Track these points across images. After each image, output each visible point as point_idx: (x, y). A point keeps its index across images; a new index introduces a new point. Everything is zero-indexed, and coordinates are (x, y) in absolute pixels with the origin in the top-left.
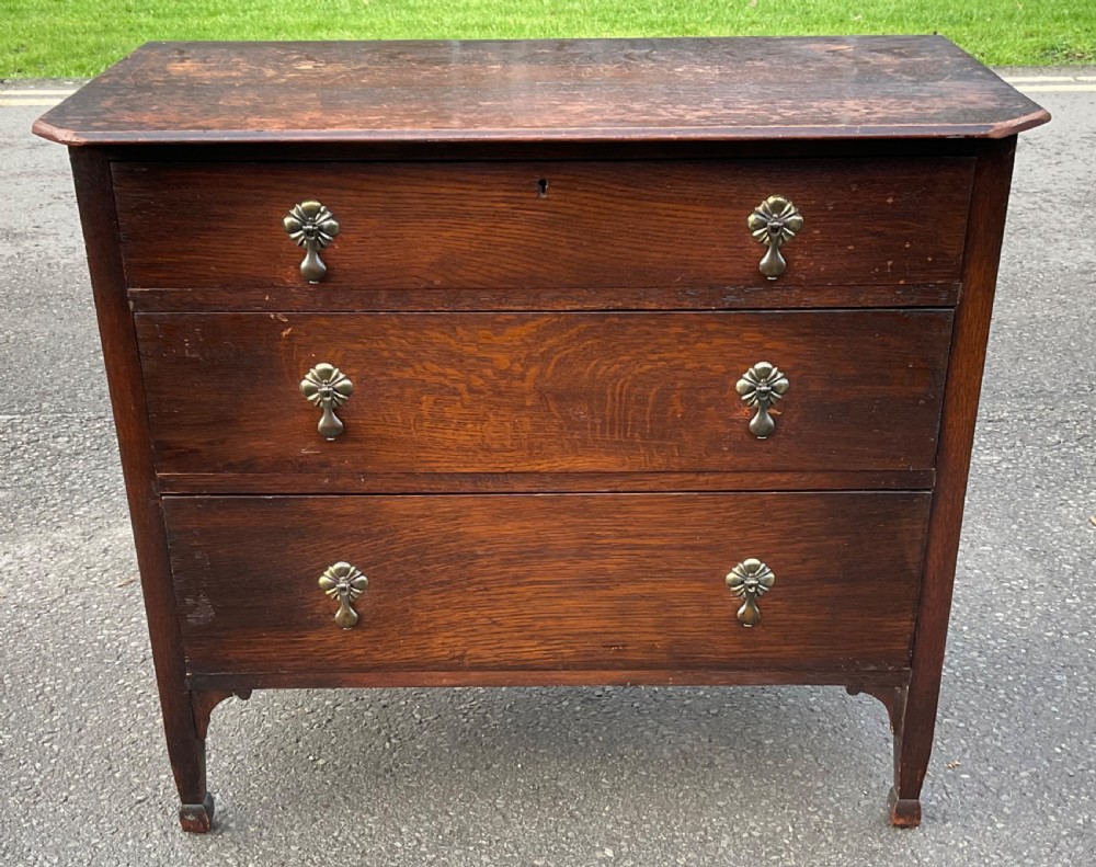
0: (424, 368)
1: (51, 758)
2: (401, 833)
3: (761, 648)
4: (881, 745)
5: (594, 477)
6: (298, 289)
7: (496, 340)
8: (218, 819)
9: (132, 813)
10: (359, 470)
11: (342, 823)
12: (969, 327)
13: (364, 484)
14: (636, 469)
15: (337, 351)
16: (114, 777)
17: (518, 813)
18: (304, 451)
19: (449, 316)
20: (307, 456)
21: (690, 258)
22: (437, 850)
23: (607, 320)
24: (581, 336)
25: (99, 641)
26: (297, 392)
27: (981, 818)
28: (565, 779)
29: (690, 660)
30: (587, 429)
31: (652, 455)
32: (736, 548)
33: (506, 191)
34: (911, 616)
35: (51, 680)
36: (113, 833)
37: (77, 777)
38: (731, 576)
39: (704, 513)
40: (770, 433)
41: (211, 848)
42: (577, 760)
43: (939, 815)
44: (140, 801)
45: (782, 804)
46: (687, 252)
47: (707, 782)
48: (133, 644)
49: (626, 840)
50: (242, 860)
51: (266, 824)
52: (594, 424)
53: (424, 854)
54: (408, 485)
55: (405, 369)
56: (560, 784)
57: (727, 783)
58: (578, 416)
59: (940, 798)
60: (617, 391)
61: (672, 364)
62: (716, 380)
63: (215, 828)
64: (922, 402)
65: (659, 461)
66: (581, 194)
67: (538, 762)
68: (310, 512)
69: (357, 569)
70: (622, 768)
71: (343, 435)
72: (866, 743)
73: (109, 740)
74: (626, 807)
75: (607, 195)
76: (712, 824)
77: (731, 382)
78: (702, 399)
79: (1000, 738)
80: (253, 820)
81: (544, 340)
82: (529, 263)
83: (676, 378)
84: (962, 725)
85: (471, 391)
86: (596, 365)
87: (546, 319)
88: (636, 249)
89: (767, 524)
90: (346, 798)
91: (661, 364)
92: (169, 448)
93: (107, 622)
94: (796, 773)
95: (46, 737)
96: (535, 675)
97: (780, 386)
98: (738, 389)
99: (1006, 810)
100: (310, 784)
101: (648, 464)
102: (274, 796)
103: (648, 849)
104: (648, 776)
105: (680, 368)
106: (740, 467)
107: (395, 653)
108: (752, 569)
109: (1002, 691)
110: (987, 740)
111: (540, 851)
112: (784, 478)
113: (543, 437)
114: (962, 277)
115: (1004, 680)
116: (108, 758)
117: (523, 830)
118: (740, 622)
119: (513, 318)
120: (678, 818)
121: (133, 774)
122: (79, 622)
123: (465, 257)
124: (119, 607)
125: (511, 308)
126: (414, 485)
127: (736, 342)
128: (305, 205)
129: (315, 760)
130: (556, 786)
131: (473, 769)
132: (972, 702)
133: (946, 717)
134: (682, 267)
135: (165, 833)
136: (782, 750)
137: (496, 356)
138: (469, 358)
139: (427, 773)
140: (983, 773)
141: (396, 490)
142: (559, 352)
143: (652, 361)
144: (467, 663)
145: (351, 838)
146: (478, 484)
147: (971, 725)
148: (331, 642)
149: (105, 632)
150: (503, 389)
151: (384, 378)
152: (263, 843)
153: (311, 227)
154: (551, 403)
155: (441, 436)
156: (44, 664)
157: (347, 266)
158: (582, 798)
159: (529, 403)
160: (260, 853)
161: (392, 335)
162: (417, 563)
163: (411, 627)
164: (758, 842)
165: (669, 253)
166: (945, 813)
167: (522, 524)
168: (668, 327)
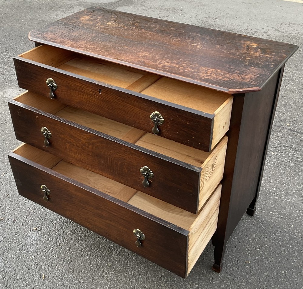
27: (240, 279)
43: (229, 273)
79: (269, 261)
84: (261, 253)
99: (250, 281)
110: (265, 260)
140: (254, 268)
147: (264, 254)
166: (232, 273)
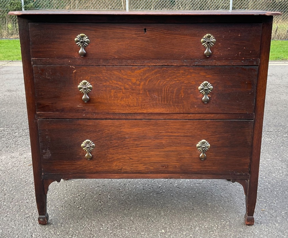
0: (112, 82)
1: (3, 206)
2: (102, 226)
3: (207, 167)
4: (242, 205)
5: (159, 115)
6: (78, 59)
7: (132, 74)
8: (50, 222)
9: (25, 220)
10: (94, 112)
11: (86, 223)
12: (262, 71)
13: (95, 116)
14: (171, 112)
15: (88, 77)
16: (21, 211)
17: (137, 221)
18: (78, 106)
19: (120, 67)
20: (79, 107)
21: (185, 51)
22: (113, 230)
23: (163, 69)
24: (156, 73)
25: (21, 179)
26: (77, 88)
27: (271, 223)
28: (151, 212)
29: (186, 171)
30: (157, 100)
31: (175, 108)
32: (199, 136)
33: (135, 31)
34: (249, 158)
35: (6, 187)
36: (19, 225)
37: (10, 211)
38: (198, 145)
39: (190, 126)
40: (208, 101)
41: (47, 229)
42: (154, 208)
43: (259, 222)
44: (27, 217)
45: (214, 219)
46: (185, 49)
47: (192, 214)
48: (30, 179)
49: (168, 228)
50: (56, 232)
51: (63, 223)
52: (159, 99)
53: (109, 231)
54: (107, 116)
55: (107, 82)
56: (149, 214)
57: (198, 214)
58: (155, 96)
59: (259, 218)
60: (166, 89)
61: (180, 81)
62: (193, 86)
63: (48, 224)
64: (250, 93)
65: (177, 110)
66: (156, 33)
67: (143, 208)
68: (79, 124)
69: (92, 142)
70: (167, 210)
71: (89, 101)
72: (237, 204)
73: (20, 202)
74: (168, 220)
75: (163, 33)
76: (193, 224)
77: (197, 87)
78: (189, 92)
79: (276, 204)
80: (60, 222)
81: (145, 74)
82: (141, 52)
83: (182, 86)
84: (264, 200)
85: (125, 89)
86: (160, 82)
87: (146, 68)
88: (171, 48)
89: (208, 129)
90: (87, 217)
91: (178, 81)
92: (41, 105)
93: (23, 174)
94: (218, 212)
95: (3, 201)
96: (142, 175)
97: (211, 88)
98: (199, 89)
99: (278, 221)
100: (77, 213)
101: (174, 111)
102: (66, 216)
103: (174, 230)
104: (175, 212)
105: (183, 83)
106: (200, 112)
107: (102, 168)
108: (203, 143)
109: (276, 193)
110: (272, 204)
111: (143, 230)
112: (212, 115)
113: (145, 102)
114: (260, 57)
115: (276, 190)
116: (20, 206)
117: (138, 225)
118: (200, 159)
119: (137, 68)
120: (183, 223)
121: (26, 210)
122: (16, 174)
123: (124, 50)
124: (27, 171)
125: (137, 65)
126: (109, 116)
127: (198, 75)
128: (81, 35)
129: (79, 207)
130: (148, 214)
131: (124, 210)
132: (267, 195)
133: (260, 198)
134: (183, 54)
135: (34, 225)
136: (213, 206)
137: (132, 78)
138: (125, 79)
139: (111, 211)
140: (271, 212)
141: (104, 118)
142: (150, 78)
143: (175, 80)
144: (123, 171)
145: (88, 227)
146: (127, 116)
147: (267, 200)
148: (84, 164)
149: (22, 176)
150: (134, 88)
151: (101, 85)
152: (62, 228)
153: (82, 41)
154: (147, 93)
155: (116, 102)
156: (4, 184)
157: (92, 52)
158: (156, 217)
159: (141, 93)
160: (61, 230)
161: (104, 72)
162: (109, 140)
163: (107, 160)
164: (207, 229)
165: (180, 49)
166: (261, 222)
167: (139, 129)
168: (179, 71)
